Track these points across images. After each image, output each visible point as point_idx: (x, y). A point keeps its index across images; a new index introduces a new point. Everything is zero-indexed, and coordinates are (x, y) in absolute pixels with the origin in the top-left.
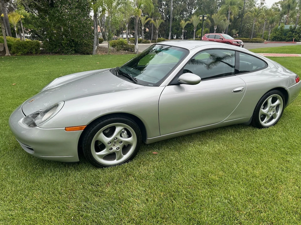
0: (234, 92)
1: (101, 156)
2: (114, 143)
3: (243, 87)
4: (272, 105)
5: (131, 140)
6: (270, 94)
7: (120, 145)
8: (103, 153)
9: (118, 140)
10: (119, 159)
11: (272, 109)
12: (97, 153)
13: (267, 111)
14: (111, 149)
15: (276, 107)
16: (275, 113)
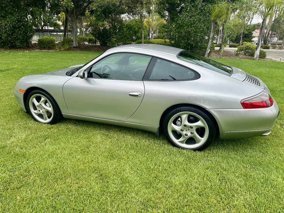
0: (130, 95)
1: (36, 114)
2: (41, 108)
3: (139, 93)
4: (187, 123)
5: (50, 109)
6: (181, 109)
7: (44, 110)
8: (36, 111)
9: (42, 106)
10: (45, 120)
11: (188, 129)
12: (33, 110)
13: (180, 129)
14: (39, 111)
15: (194, 129)
16: (195, 136)
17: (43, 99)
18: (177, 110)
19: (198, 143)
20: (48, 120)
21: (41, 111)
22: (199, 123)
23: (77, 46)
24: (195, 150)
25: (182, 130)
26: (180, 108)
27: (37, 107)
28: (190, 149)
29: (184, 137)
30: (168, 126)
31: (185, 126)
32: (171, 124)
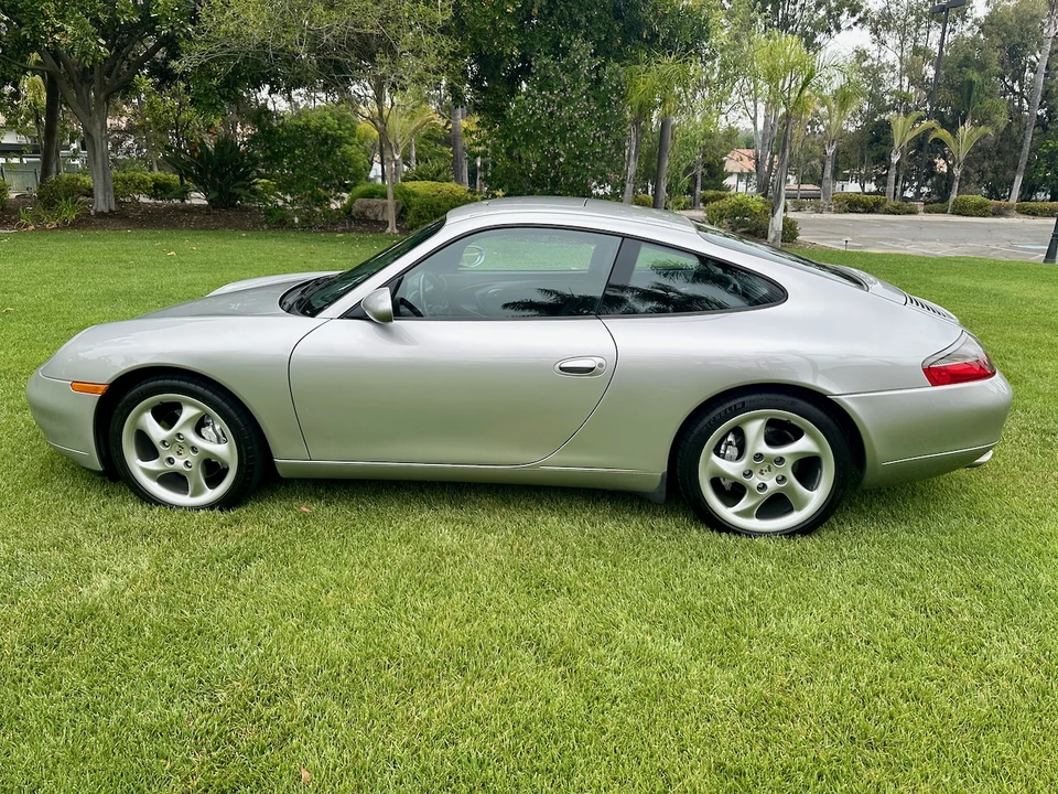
0: (561, 368)
1: (151, 474)
2: (178, 449)
3: (599, 360)
4: (764, 449)
5: (225, 451)
6: (743, 403)
7: (191, 457)
8: (153, 465)
9: (186, 442)
10: (195, 494)
11: (769, 467)
12: (139, 462)
13: (742, 470)
14: (170, 461)
15: (789, 463)
16: (791, 488)
17: (188, 412)
18: (730, 408)
19: (799, 509)
20: (211, 495)
21: (179, 463)
22: (804, 445)
23: (111, 211)
24: (791, 533)
25: (748, 474)
26: (740, 400)
27: (161, 448)
28: (775, 533)
29: (753, 494)
30: (700, 464)
31: (759, 457)
32: (709, 456)
